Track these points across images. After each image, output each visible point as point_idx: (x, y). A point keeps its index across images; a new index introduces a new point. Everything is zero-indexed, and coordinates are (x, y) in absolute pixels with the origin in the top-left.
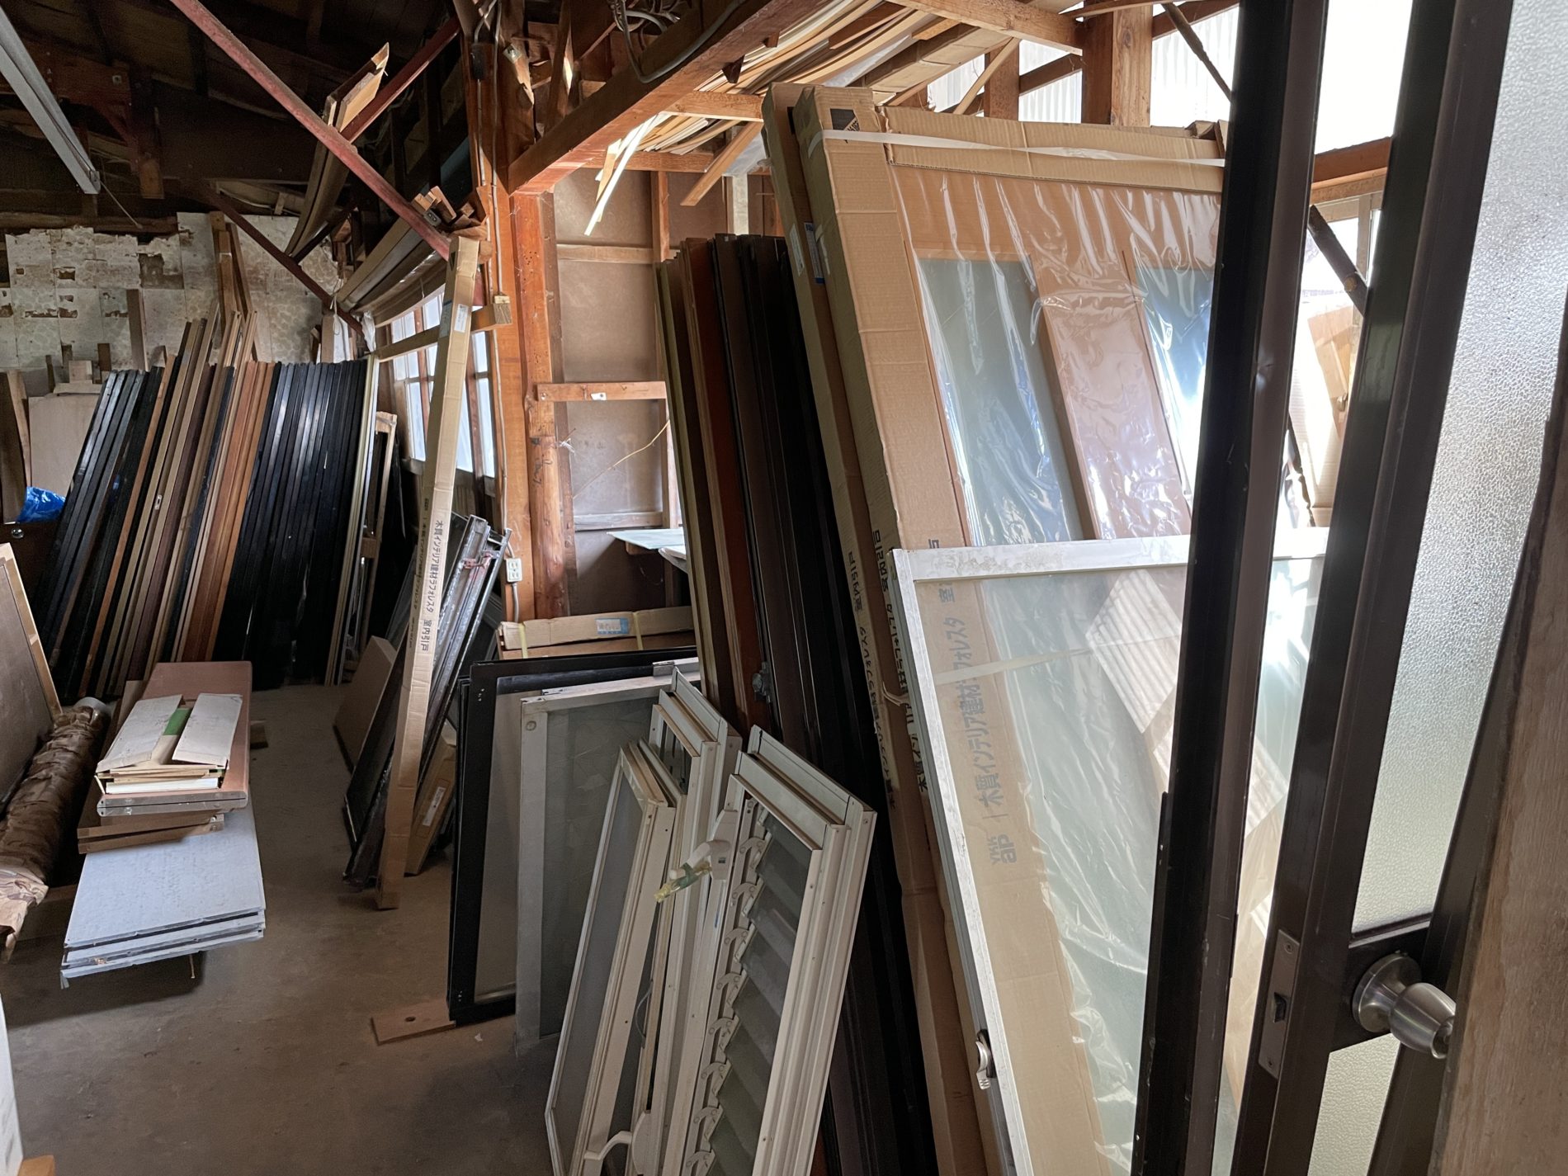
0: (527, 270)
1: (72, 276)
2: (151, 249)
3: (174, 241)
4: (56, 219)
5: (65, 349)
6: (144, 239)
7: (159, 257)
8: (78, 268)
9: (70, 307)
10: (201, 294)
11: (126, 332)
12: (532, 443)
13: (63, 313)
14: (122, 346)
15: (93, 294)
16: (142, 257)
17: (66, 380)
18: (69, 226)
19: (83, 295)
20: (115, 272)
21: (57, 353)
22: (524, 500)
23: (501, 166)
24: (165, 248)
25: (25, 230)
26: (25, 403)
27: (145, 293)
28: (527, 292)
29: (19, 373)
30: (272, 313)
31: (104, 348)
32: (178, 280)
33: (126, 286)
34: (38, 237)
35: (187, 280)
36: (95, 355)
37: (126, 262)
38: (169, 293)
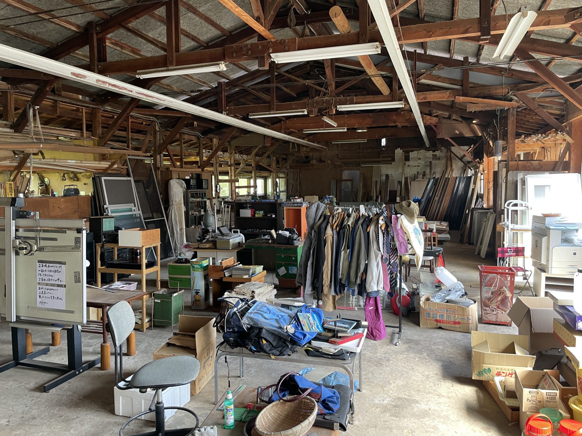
0: (490, 167)
1: (420, 159)
2: (435, 153)
3: (439, 151)
4: (419, 149)
5: (418, 172)
6: (434, 151)
7: (436, 155)
8: (422, 157)
9: (419, 165)
10: (443, 161)
11: (429, 169)
12: (488, 189)
13: (418, 166)
14: (428, 171)
15: (424, 162)
16: (433, 155)
17: (417, 178)
18: (421, 150)
19: (422, 162)
20: (428, 158)
21: (416, 173)
22: (487, 196)
23: (487, 155)
24: (437, 153)
25: (413, 151)
26: (410, 182)
27: (433, 162)
28: (489, 170)
29: (410, 177)
30: (456, 165)
31: (424, 172)
32: (439, 159)
33: (429, 160)
34: (416, 152)
35: (441, 159)
36: (423, 173)
37: (430, 156)
38: (437, 161)
